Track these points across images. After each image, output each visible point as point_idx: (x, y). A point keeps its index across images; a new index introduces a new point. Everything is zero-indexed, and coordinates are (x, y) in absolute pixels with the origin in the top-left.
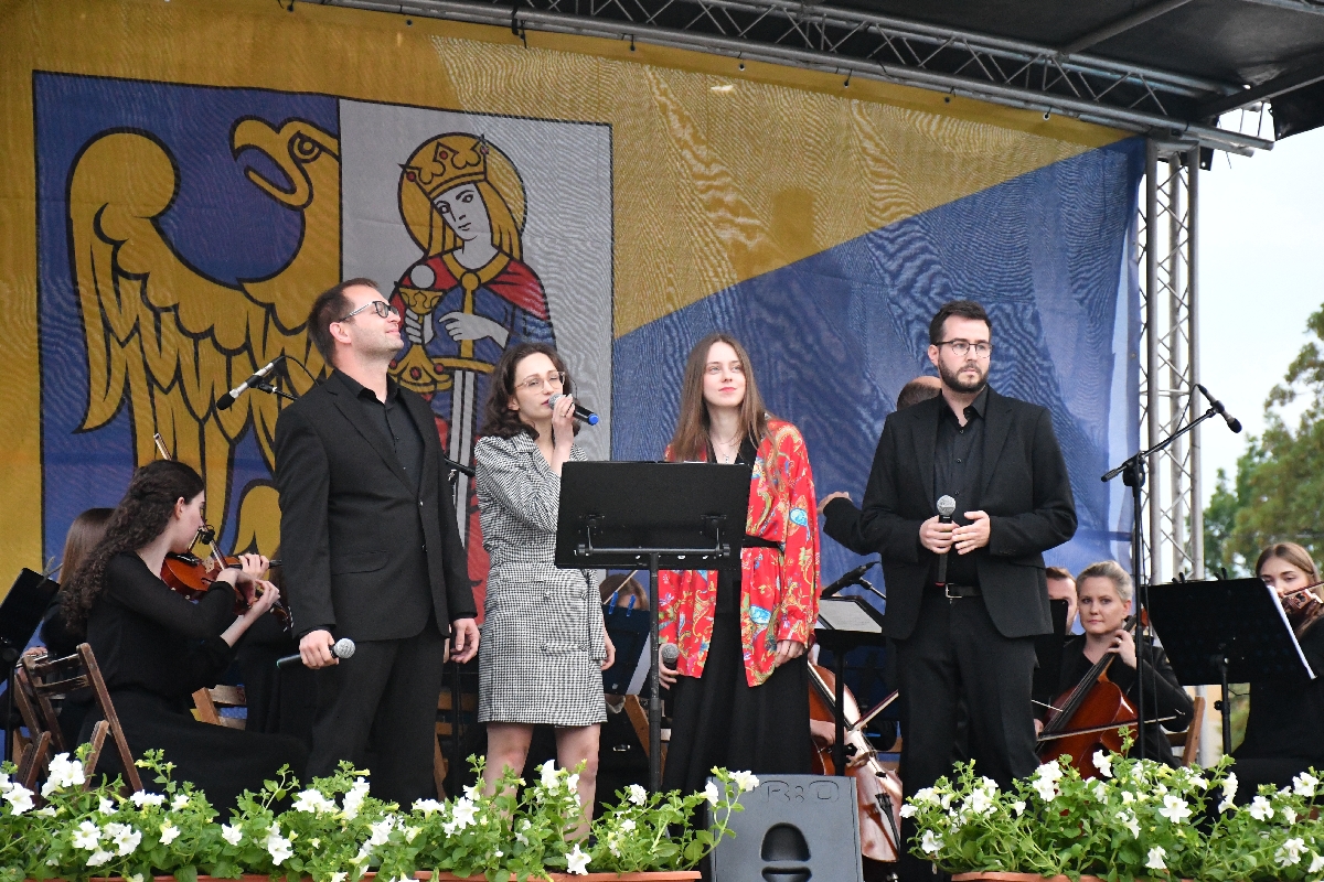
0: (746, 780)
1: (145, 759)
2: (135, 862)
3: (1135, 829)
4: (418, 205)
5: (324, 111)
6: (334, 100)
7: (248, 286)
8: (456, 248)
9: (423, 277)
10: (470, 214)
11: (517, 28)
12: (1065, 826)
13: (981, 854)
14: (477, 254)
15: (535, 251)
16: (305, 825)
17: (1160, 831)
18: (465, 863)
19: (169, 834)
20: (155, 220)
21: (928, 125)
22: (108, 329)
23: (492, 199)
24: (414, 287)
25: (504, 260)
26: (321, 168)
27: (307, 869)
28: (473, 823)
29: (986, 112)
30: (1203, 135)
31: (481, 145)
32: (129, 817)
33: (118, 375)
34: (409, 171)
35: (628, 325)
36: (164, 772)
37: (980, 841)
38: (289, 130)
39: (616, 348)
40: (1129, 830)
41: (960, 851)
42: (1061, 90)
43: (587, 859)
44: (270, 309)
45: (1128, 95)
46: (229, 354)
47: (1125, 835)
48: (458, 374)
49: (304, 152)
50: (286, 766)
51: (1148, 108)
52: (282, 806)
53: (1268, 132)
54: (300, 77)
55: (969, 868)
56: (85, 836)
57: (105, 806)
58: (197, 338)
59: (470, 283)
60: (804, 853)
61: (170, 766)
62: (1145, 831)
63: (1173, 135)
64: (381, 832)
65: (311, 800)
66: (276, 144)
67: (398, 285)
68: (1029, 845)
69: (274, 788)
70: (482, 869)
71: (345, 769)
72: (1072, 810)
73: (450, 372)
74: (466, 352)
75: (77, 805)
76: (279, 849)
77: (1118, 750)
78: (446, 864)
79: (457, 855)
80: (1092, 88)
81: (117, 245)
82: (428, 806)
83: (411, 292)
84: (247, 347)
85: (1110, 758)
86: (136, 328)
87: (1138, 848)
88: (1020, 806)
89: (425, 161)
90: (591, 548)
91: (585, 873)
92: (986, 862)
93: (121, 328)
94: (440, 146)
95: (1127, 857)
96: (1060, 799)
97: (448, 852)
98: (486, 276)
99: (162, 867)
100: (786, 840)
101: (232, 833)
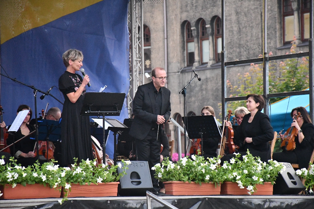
0: (129, 162)
1: (10, 158)
2: (15, 181)
3: (204, 171)
12: (187, 171)
13: (171, 178)
16: (48, 173)
17: (208, 171)
18: (76, 181)
19: (24, 175)
27: (48, 182)
28: (81, 172)
36: (15, 162)
37: (170, 175)
40: (202, 172)
41: (166, 177)
43: (102, 180)
47: (201, 173)
50: (38, 160)
52: (42, 168)
55: (167, 181)
57: (9, 169)
60: (139, 178)
61: (16, 160)
62: (206, 172)
68: (182, 175)
70: (79, 182)
71: (53, 161)
72: (188, 167)
76: (44, 178)
77: (197, 154)
78: (72, 181)
79: (75, 179)
85: (195, 156)
87: (203, 175)
88: (179, 167)
90: (91, 111)
91: (101, 183)
92: (172, 179)
95: (200, 177)
96: (186, 165)
97: (73, 178)
99: (20, 182)
100: (135, 175)
101: (35, 175)
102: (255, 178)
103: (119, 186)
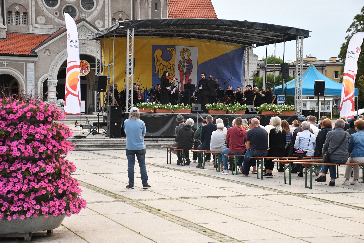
0: (194, 104)
2: (158, 108)
4: (182, 54)
5: (174, 47)
6: (175, 46)
7: (168, 61)
9: (182, 60)
10: (186, 55)
11: (190, 39)
14: (186, 58)
15: (191, 58)
16: (167, 106)
19: (160, 106)
20: (161, 56)
21: (226, 46)
22: (157, 65)
23: (188, 53)
25: (189, 59)
26: (174, 52)
29: (231, 45)
30: (250, 46)
31: (187, 49)
32: (157, 105)
33: (158, 70)
34: (181, 52)
35: (199, 63)
38: (172, 48)
39: (198, 66)
42: (237, 43)
43: (184, 109)
45: (243, 43)
49: (172, 50)
51: (245, 44)
52: (166, 105)
53: (256, 46)
54: (172, 44)
56: (155, 106)
58: (164, 66)
59: (186, 61)
60: (198, 108)
63: (248, 47)
64: (172, 107)
65: (168, 105)
66: (170, 50)
67: (180, 61)
68: (212, 108)
69: (166, 104)
70: (178, 109)
72: (215, 106)
73: (184, 68)
74: (185, 66)
75: (155, 105)
76: (166, 108)
79: (176, 108)
80: (240, 43)
81: (158, 58)
82: (175, 105)
86: (159, 65)
88: (212, 106)
89: (182, 51)
93: (158, 65)
94: (184, 49)
98: (187, 60)
99: (159, 108)
101: (163, 107)
102: (236, 109)
103: (191, 111)
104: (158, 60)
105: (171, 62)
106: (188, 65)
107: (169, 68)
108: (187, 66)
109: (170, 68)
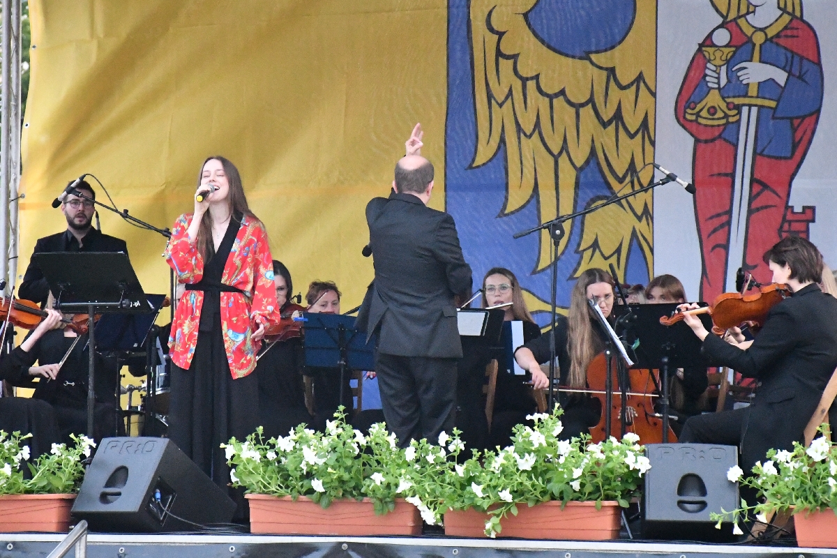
7: (593, 57)
8: (748, 13)
9: (722, 37)
14: (766, 16)
20: (526, 15)
24: (713, 45)
25: (787, 18)
44: (611, 71)
46: (577, 107)
48: (745, 110)
58: (551, 97)
59: (759, 39)
60: (703, 492)
67: (701, 46)
73: (738, 108)
74: (753, 91)
81: (501, 35)
83: (711, 50)
84: (591, 100)
86: (510, 93)
93: (500, 94)
98: (771, 33)
100: (691, 483)
104: (499, 54)
105: (625, 60)
106: (781, 77)
107: (607, 114)
108: (766, 86)
109: (618, 116)
